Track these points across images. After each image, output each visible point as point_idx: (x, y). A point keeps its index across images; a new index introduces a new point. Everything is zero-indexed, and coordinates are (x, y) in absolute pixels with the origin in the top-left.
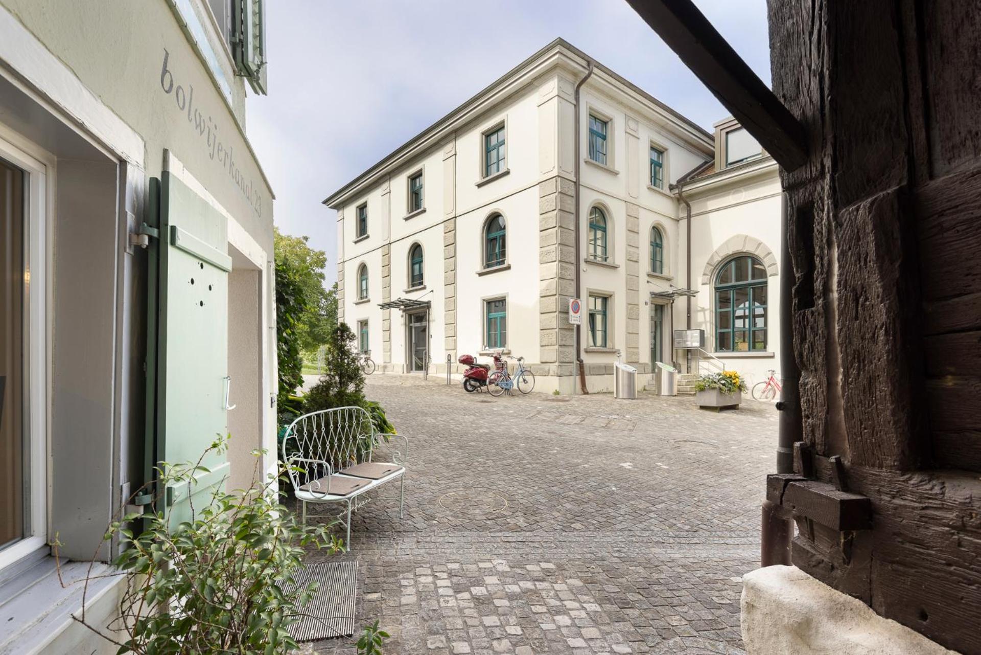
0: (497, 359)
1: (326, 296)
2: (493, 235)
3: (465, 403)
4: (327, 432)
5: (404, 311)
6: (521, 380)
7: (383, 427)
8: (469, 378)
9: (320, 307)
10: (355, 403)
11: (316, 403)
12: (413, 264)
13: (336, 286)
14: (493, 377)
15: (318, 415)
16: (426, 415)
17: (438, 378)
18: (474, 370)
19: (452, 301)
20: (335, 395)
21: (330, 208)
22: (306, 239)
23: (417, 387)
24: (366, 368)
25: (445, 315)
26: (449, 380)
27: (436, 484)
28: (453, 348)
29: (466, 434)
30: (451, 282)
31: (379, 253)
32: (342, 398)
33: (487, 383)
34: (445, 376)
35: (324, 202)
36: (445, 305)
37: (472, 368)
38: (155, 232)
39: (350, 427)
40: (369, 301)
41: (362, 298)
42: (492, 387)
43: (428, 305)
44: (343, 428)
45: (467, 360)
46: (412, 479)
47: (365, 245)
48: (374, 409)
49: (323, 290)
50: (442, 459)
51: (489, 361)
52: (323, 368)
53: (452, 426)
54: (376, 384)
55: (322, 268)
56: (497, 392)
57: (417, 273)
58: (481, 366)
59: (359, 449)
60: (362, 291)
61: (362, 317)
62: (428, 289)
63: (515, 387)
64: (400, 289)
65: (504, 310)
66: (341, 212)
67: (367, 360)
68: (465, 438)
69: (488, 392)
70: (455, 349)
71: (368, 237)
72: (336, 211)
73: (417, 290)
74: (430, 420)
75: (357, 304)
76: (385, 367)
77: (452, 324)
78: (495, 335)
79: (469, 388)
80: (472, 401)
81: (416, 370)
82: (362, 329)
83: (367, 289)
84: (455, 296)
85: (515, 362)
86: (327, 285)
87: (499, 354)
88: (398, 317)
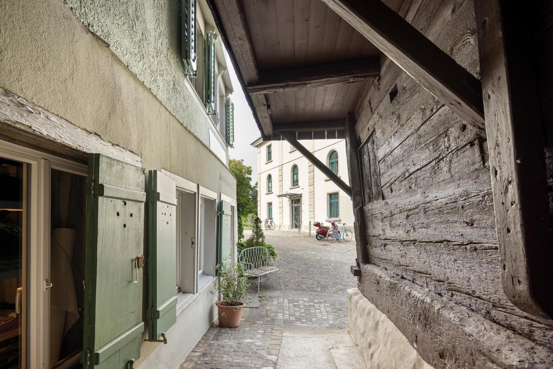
0: (333, 224)
1: (252, 189)
2: (332, 161)
3: (315, 245)
4: (252, 255)
5: (289, 198)
6: (345, 234)
7: (273, 254)
8: (318, 233)
9: (249, 195)
10: (262, 245)
11: (249, 245)
12: (294, 175)
13: (257, 184)
14: (331, 233)
15: (250, 249)
16: (294, 250)
17: (305, 232)
18: (321, 229)
19: (312, 193)
20: (255, 243)
21: (254, 147)
22: (242, 160)
23: (294, 237)
24: (271, 226)
25: (309, 201)
26: (310, 233)
27: (292, 276)
28: (313, 217)
29: (309, 259)
30: (312, 184)
31: (277, 169)
32: (257, 244)
33: (327, 236)
34: (308, 231)
35: (251, 144)
36: (309, 196)
37: (320, 228)
38: (220, 212)
39: (260, 254)
40: (272, 193)
41: (269, 191)
42: (330, 238)
43: (301, 196)
44: (257, 254)
45: (317, 225)
46: (283, 274)
47: (270, 165)
48: (269, 247)
49: (251, 186)
50: (296, 268)
51: (329, 225)
52: (251, 226)
53: (304, 256)
54: (275, 235)
55: (250, 175)
56: (333, 240)
57: (295, 179)
58: (325, 227)
59: (263, 262)
60: (269, 188)
61: (269, 201)
62: (301, 188)
63: (342, 237)
64: (287, 188)
65: (338, 199)
66: (259, 148)
67: (271, 223)
68: (308, 261)
69: (328, 240)
70: (314, 218)
71: (272, 161)
72: (256, 148)
73: (295, 188)
74: (296, 253)
75: (267, 194)
76: (280, 226)
77: (312, 205)
78: (334, 211)
79: (319, 238)
80: (318, 244)
81: (295, 228)
82: (269, 206)
83: (271, 187)
84: (314, 191)
85: (342, 225)
86: (252, 184)
87: (334, 221)
88: (286, 201)
